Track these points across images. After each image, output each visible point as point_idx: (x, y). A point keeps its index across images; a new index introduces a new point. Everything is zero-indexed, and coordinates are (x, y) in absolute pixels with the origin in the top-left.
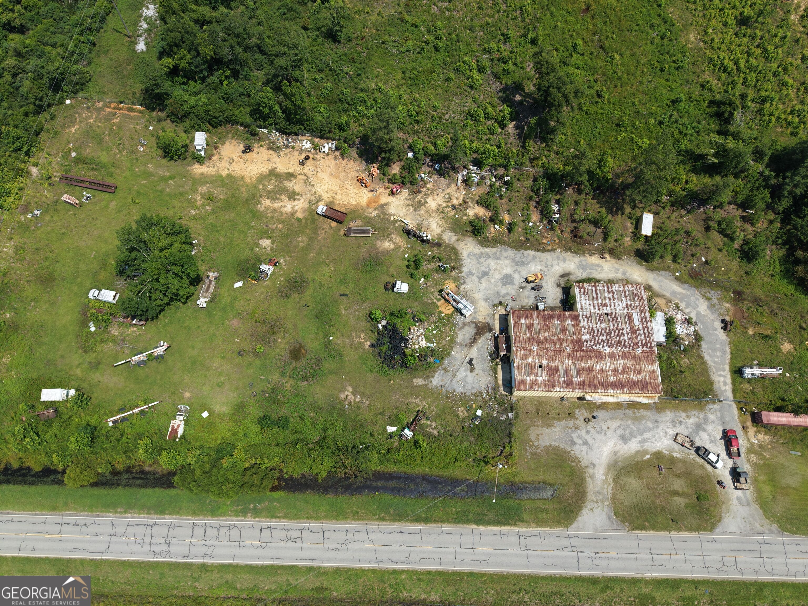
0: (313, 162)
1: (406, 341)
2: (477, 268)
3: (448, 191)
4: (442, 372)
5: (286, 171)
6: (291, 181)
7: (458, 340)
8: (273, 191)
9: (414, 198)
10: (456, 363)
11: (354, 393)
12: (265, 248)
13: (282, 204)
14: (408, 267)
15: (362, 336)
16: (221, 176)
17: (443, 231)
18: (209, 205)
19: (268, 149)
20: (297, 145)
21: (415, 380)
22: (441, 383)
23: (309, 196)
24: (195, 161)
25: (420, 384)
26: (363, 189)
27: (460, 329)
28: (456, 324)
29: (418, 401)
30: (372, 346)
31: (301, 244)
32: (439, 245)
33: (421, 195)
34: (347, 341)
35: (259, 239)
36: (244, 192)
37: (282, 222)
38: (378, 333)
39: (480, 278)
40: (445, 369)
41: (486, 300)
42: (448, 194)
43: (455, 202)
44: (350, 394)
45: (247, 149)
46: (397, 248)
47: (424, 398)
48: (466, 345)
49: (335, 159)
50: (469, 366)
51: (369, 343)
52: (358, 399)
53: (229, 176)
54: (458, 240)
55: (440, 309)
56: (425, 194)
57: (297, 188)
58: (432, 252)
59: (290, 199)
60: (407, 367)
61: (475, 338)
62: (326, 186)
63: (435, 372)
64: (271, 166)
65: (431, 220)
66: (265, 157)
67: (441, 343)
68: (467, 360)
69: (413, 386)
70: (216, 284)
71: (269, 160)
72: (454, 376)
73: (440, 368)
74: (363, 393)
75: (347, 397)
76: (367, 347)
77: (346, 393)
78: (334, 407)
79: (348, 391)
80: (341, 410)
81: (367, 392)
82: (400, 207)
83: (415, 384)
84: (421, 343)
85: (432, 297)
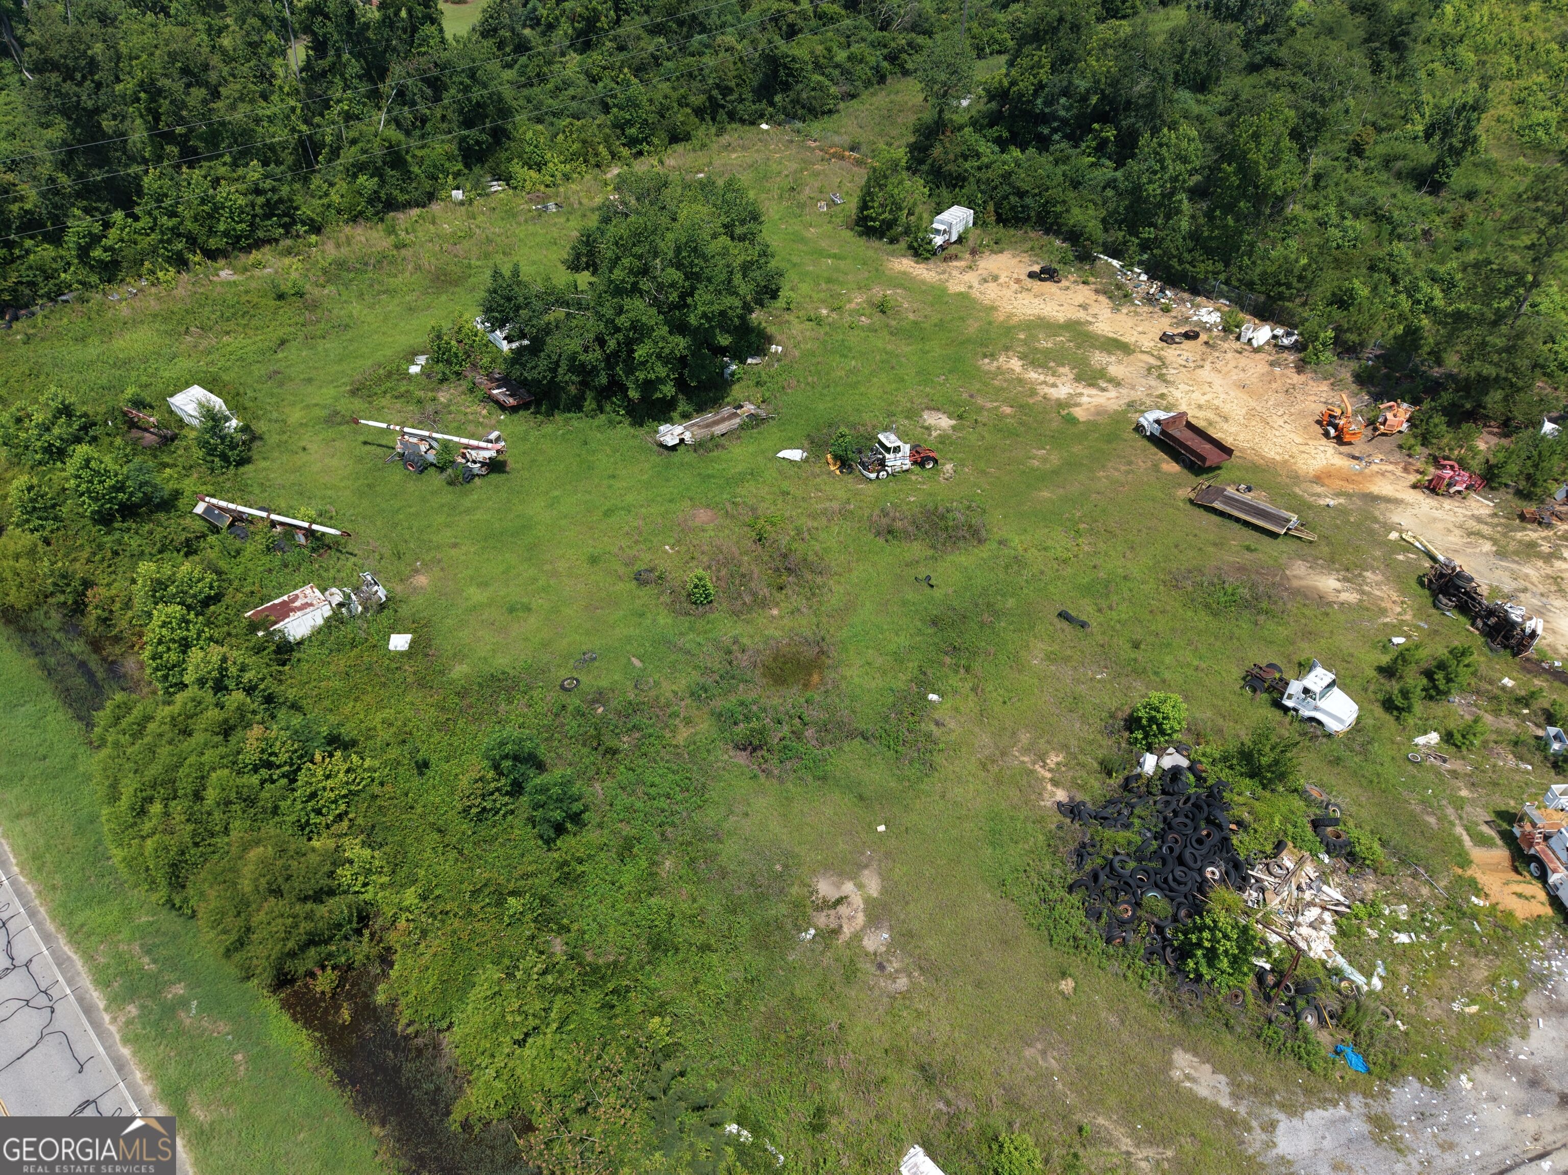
0: (1204, 348)
1: (1237, 876)
4: (1360, 1127)
5: (1111, 335)
6: (1110, 353)
7: (1526, 1051)
8: (1047, 353)
9: (1510, 528)
10: (1462, 1138)
11: (876, 912)
12: (928, 428)
13: (1050, 379)
15: (1053, 759)
16: (944, 290)
18: (870, 317)
19: (1097, 291)
20: (1183, 309)
23: (1139, 394)
24: (911, 252)
25: (1202, 1092)
26: (1324, 441)
27: (1558, 1010)
28: (1542, 978)
29: (1143, 1158)
30: (1072, 810)
31: (1036, 463)
33: (1547, 533)
34: (985, 739)
35: (929, 408)
36: (972, 328)
37: (1022, 407)
38: (1126, 785)
40: (1381, 1124)
44: (857, 900)
45: (1048, 274)
46: (1369, 609)
49: (1272, 364)
51: (1061, 795)
52: (876, 941)
53: (963, 296)
55: (1474, 872)
57: (1115, 370)
58: (1522, 684)
59: (1078, 379)
60: (1179, 970)
62: (1206, 397)
63: (1316, 1097)
64: (1081, 315)
66: (1080, 299)
69: (1158, 1077)
70: (742, 427)
71: (1084, 307)
73: (1356, 1101)
74: (910, 934)
75: (839, 901)
76: (1049, 804)
77: (849, 887)
78: (761, 898)
79: (860, 886)
80: (780, 928)
81: (933, 944)
82: (1440, 526)
83: (1176, 1074)
84: (1305, 931)
85: (1450, 811)
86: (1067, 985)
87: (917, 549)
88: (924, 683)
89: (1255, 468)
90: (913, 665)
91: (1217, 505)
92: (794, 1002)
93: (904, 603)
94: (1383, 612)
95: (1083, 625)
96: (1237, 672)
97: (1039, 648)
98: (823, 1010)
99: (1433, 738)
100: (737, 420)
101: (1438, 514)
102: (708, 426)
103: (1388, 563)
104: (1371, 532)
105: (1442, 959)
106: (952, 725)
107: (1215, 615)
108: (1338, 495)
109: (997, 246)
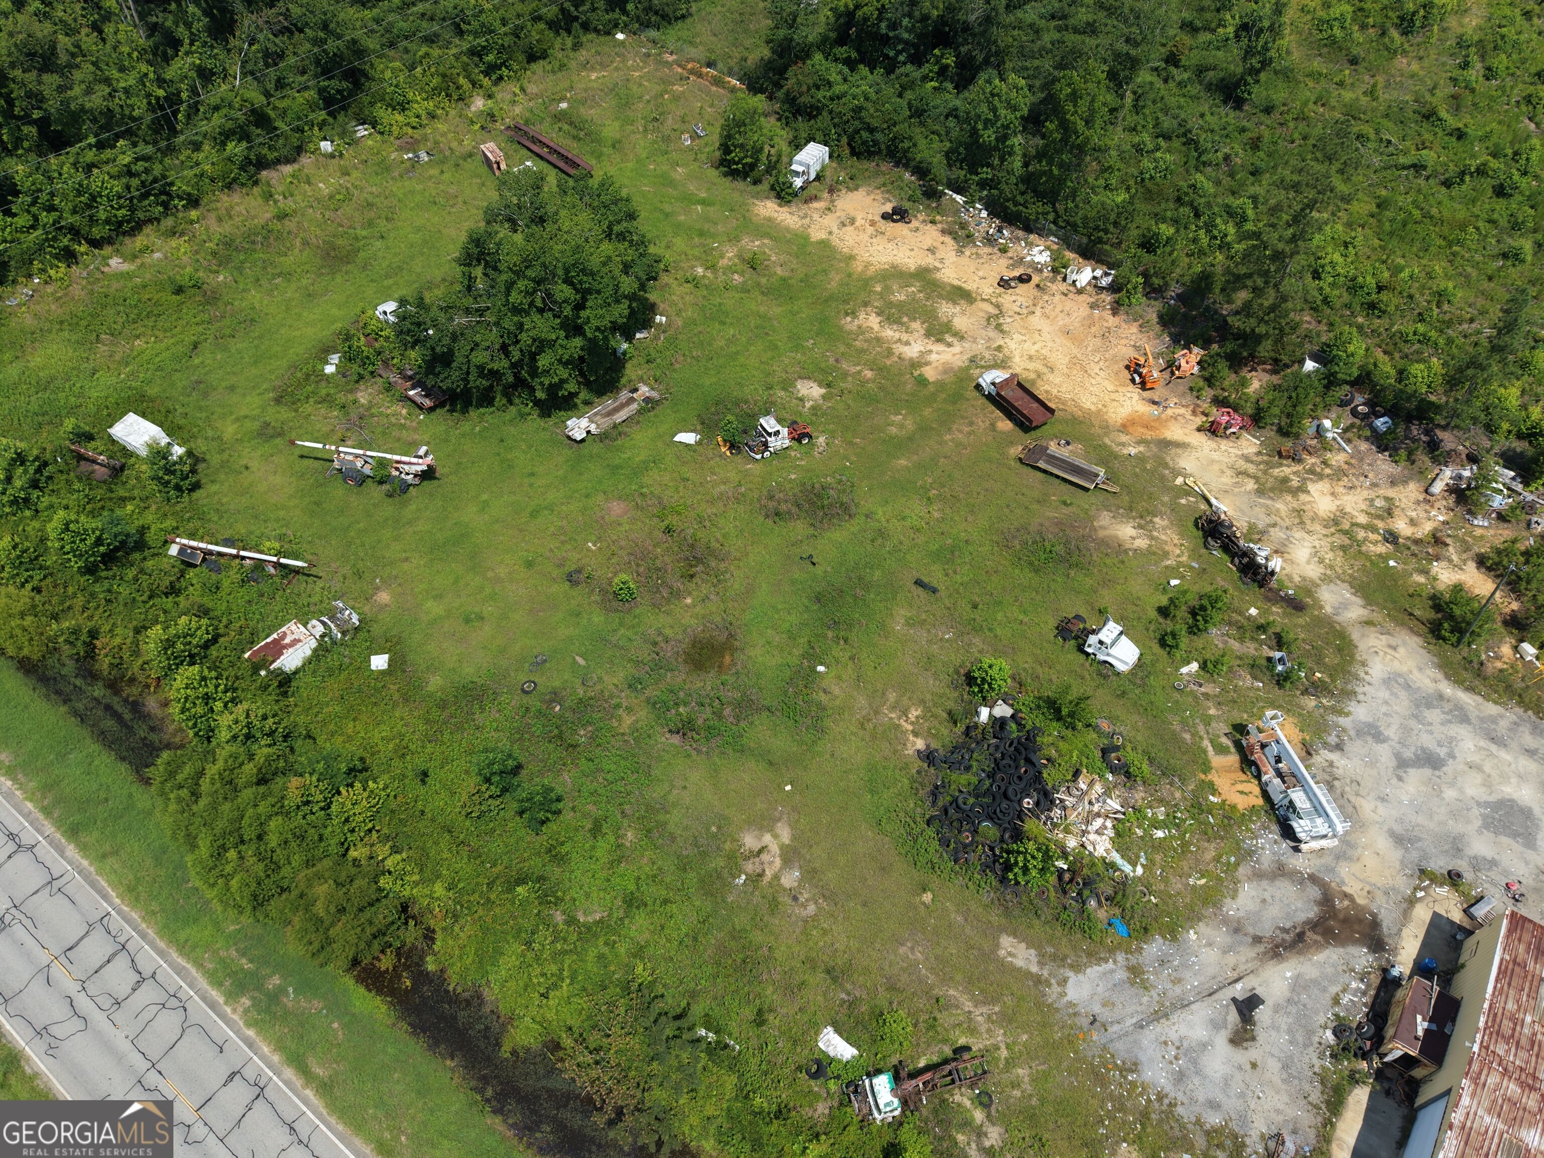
0: (1035, 292)
1: (1046, 800)
2: (1406, 730)
3: (1391, 493)
4: (1121, 975)
5: (956, 283)
6: (955, 303)
7: (1234, 908)
8: (900, 305)
9: (1270, 465)
10: (1187, 975)
11: (789, 856)
12: (801, 400)
13: (905, 337)
14: (1163, 612)
15: (914, 713)
16: (807, 238)
17: (1326, 579)
18: (742, 274)
19: (943, 232)
20: (1018, 249)
21: (1006, 941)
22: (1097, 1009)
23: (979, 347)
24: (773, 193)
25: (1019, 963)
26: (1131, 387)
27: (1258, 875)
28: (1250, 853)
29: (980, 1014)
30: (928, 757)
31: (893, 430)
32: (1295, 605)
33: (1299, 468)
35: (801, 378)
36: (834, 282)
37: (881, 370)
38: (967, 731)
39: (1402, 764)
40: (1135, 971)
41: (1399, 840)
42: (1387, 499)
43: (1401, 526)
44: (775, 848)
45: (898, 215)
46: (1155, 553)
47: (1007, 1019)
48: (1257, 940)
49: (1093, 306)
50: (1233, 1017)
51: (920, 744)
52: (790, 879)
53: (824, 244)
54: (1369, 623)
55: (1213, 777)
56: (1312, 471)
57: (960, 323)
58: (1263, 612)
59: (928, 334)
60: (1003, 880)
61: (1300, 937)
62: (1036, 347)
63: (1094, 957)
64: (929, 261)
66: (928, 242)
67: (1165, 880)
68: (1239, 990)
69: (990, 955)
70: (640, 412)
71: (932, 250)
72: (1160, 1015)
73: (1120, 957)
74: (814, 871)
75: (760, 851)
76: (911, 752)
77: (767, 838)
78: (704, 854)
79: (776, 836)
80: (719, 876)
81: (831, 876)
82: (1216, 467)
83: (1002, 953)
84: (1092, 837)
85: (1201, 728)
86: (927, 897)
87: (800, 528)
88: (813, 656)
89: (1074, 421)
90: (803, 641)
91: (1042, 464)
92: (735, 935)
93: (793, 582)
94: (1166, 555)
95: (934, 591)
96: (1052, 622)
97: (901, 613)
98: (757, 937)
99: (1194, 666)
100: (634, 406)
101: (1215, 456)
102: (610, 414)
103: (1174, 508)
104: (1163, 478)
105: (1185, 845)
106: (836, 691)
107: (1036, 571)
108: (1139, 442)
109: (853, 182)
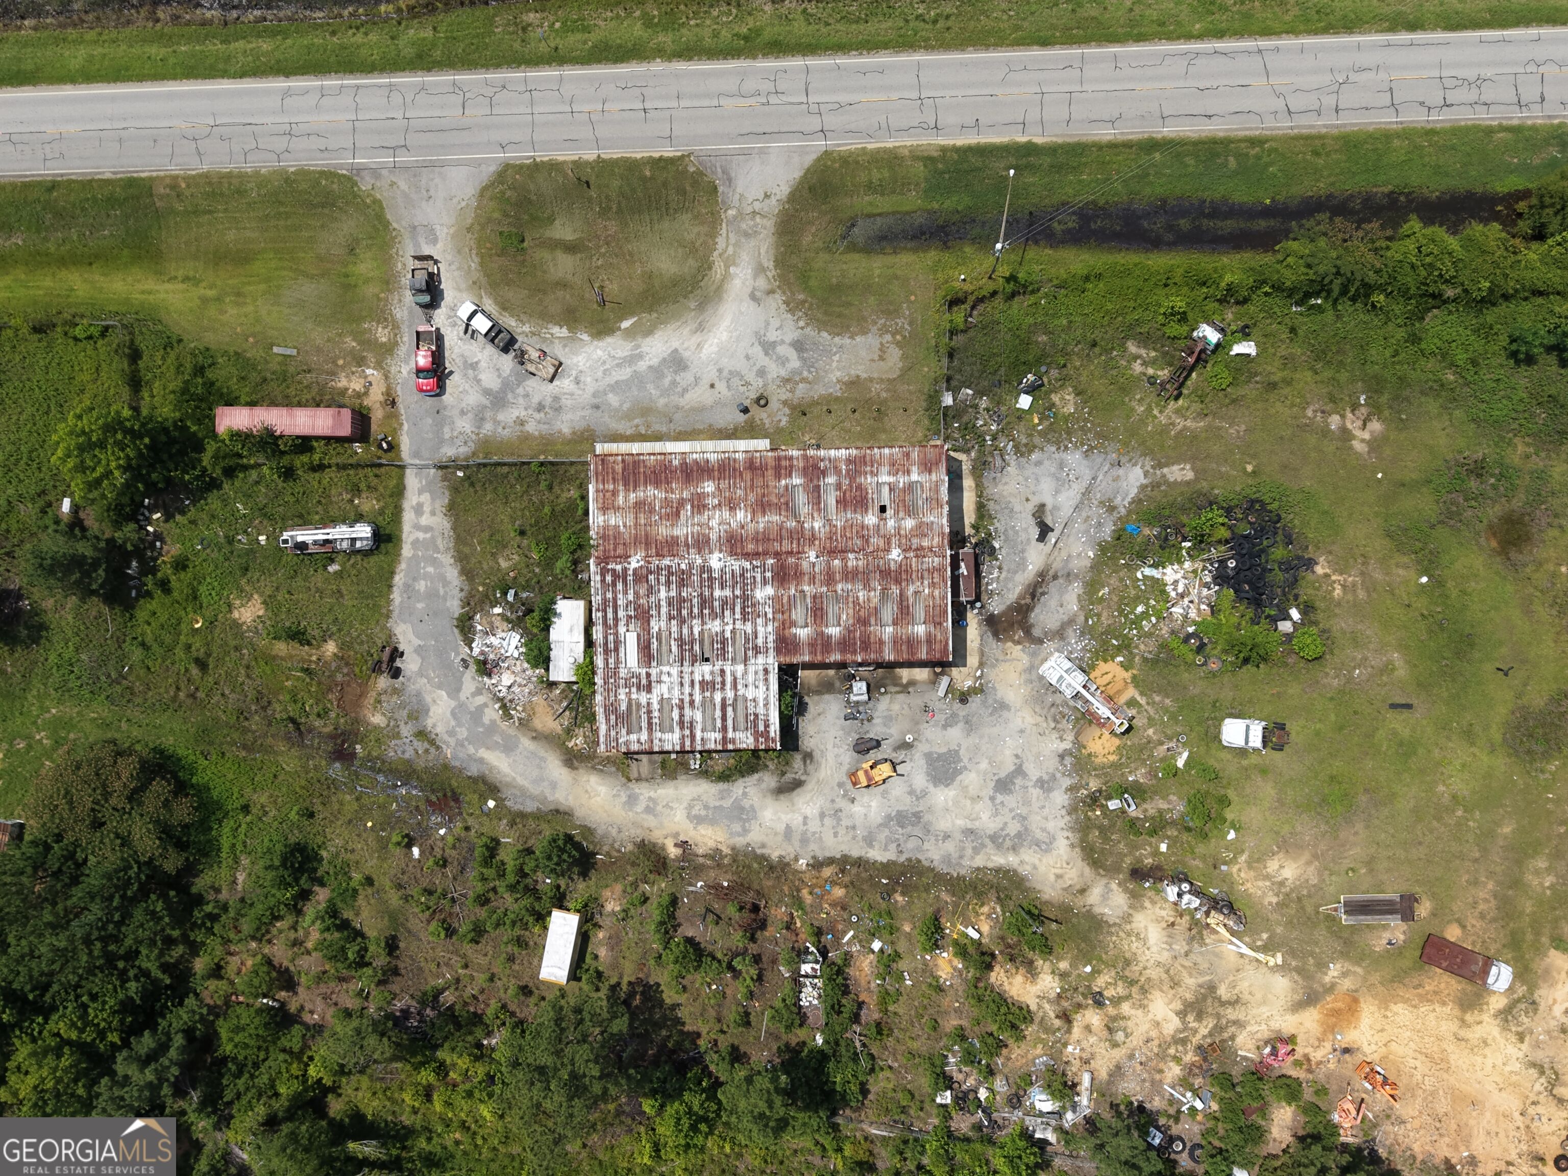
0: (1539, 1147)
1: (1221, 578)
2: (1027, 803)
3: (1118, 1054)
4: (1118, 501)
7: (1076, 588)
9: (1218, 1029)
10: (1083, 527)
11: (1346, 435)
14: (1226, 801)
15: (1338, 592)
17: (1127, 918)
21: (1189, 475)
22: (1121, 472)
23: (1540, 1027)
25: (1175, 468)
27: (1071, 621)
28: (1083, 634)
29: (1180, 423)
30: (1310, 564)
31: (1541, 863)
32: (1138, 874)
33: (1196, 1040)
34: (1378, 575)
39: (1019, 771)
40: (1112, 509)
41: (1003, 706)
42: (1115, 1045)
43: (1093, 1017)
44: (1358, 433)
47: (1164, 431)
48: (1055, 577)
49: (1473, 1160)
50: (1049, 521)
51: (1319, 570)
52: (1334, 421)
54: (1083, 891)
58: (1156, 853)
61: (1033, 596)
62: (1490, 1062)
63: (1137, 501)
65: (1165, 957)
67: (1121, 580)
68: (1052, 538)
69: (1193, 459)
72: (1087, 492)
73: (1123, 511)
74: (1325, 436)
75: (1365, 425)
76: (1322, 559)
77: (1366, 436)
78: (1396, 398)
79: (1363, 441)
80: (1376, 391)
81: (1312, 440)
83: (1188, 467)
84: (1179, 576)
86: (1249, 468)
87: (1537, 698)
88: (1437, 583)
90: (1454, 595)
92: (1341, 366)
93: (1501, 642)
96: (1292, 736)
98: (1327, 374)
103: (1268, 923)
104: (1294, 953)
105: (1121, 612)
108: (1333, 986)
